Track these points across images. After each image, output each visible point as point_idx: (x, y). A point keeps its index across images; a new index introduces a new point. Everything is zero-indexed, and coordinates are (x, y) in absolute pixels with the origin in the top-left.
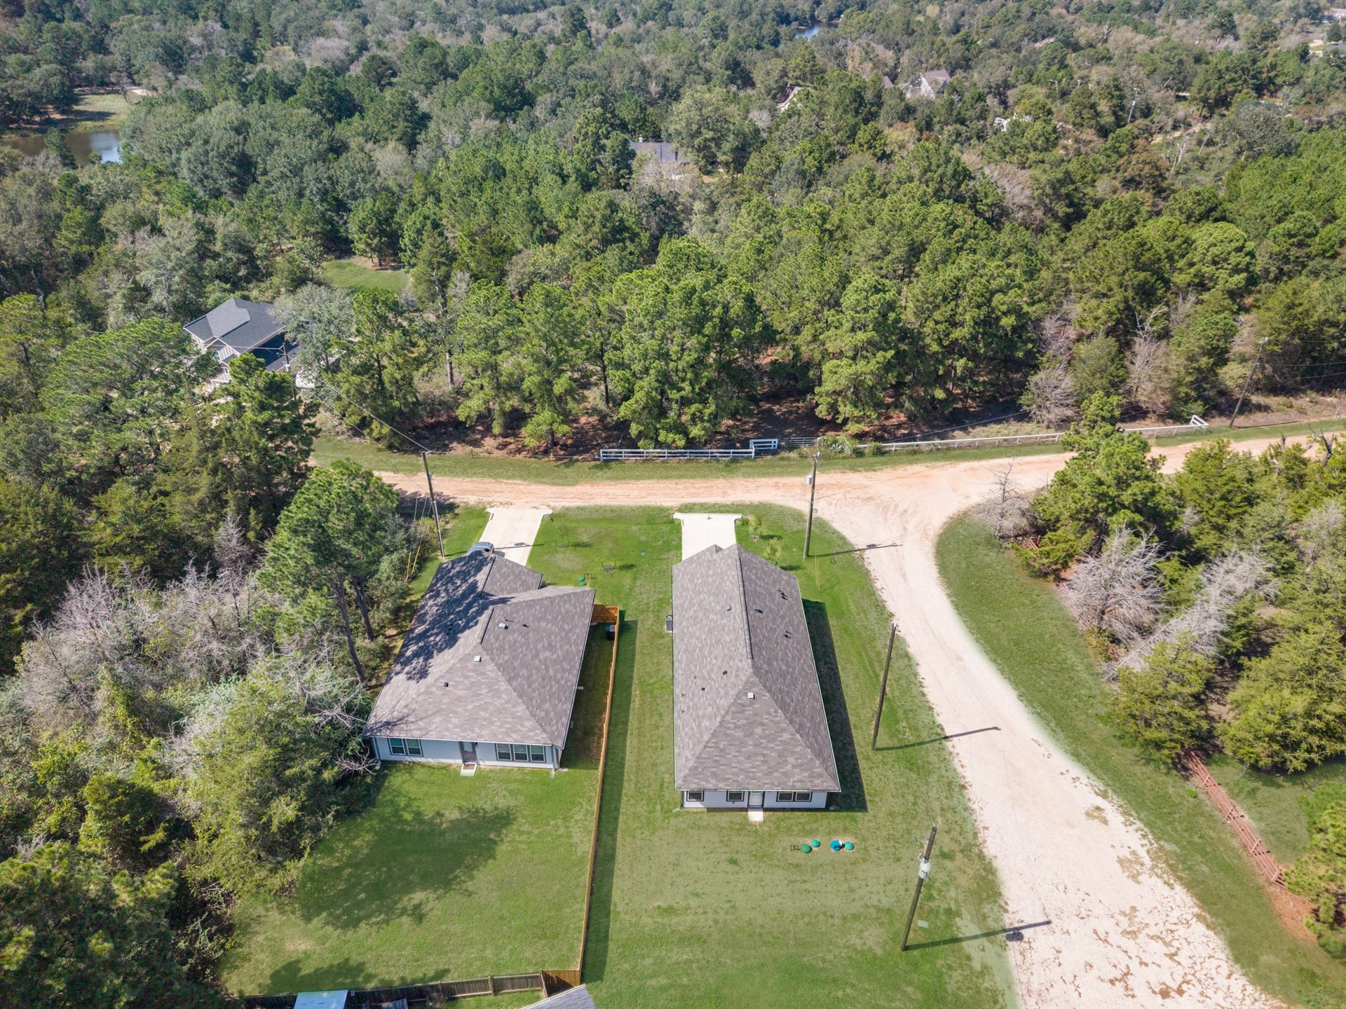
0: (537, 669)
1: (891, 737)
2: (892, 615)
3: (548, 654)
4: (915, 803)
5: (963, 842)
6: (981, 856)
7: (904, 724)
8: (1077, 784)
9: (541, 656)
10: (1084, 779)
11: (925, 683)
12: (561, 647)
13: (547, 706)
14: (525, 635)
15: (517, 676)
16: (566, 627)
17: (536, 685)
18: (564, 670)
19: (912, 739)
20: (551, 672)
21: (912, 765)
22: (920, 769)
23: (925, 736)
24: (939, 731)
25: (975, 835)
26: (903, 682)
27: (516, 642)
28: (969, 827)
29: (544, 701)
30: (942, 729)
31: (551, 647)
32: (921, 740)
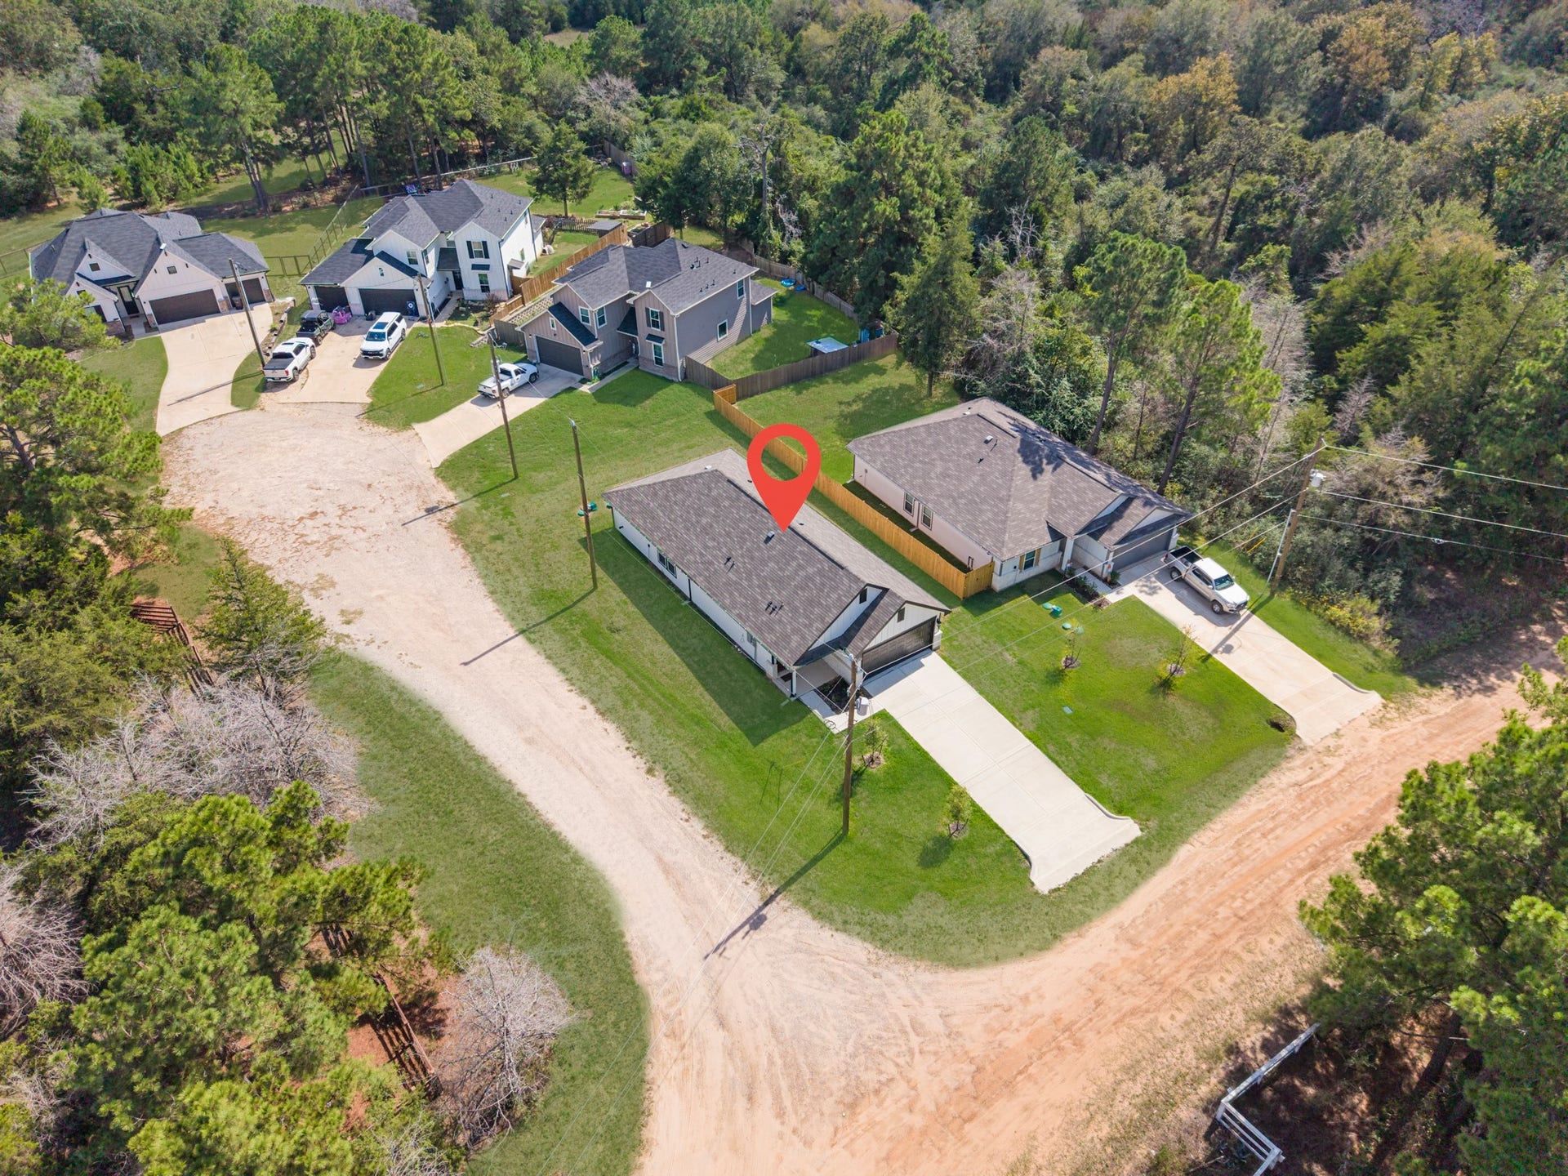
0: (928, 454)
1: (584, 615)
2: (650, 771)
3: (939, 470)
4: (537, 565)
5: (484, 552)
6: (466, 547)
7: (574, 633)
8: (369, 638)
9: (938, 463)
10: (361, 646)
11: (566, 686)
12: (940, 486)
13: (887, 448)
14: (970, 456)
15: (929, 434)
16: (963, 501)
17: (912, 446)
18: (914, 478)
19: (559, 620)
20: (917, 465)
21: (552, 596)
22: (541, 597)
23: (548, 628)
24: (533, 636)
25: (474, 559)
26: (595, 678)
27: (966, 445)
28: (480, 564)
29: (894, 447)
30: (529, 639)
31: (945, 475)
32: (550, 622)
